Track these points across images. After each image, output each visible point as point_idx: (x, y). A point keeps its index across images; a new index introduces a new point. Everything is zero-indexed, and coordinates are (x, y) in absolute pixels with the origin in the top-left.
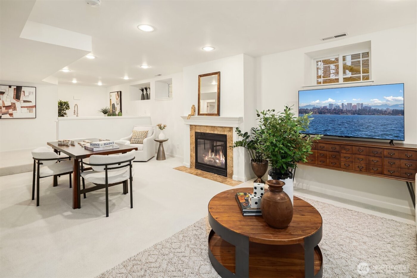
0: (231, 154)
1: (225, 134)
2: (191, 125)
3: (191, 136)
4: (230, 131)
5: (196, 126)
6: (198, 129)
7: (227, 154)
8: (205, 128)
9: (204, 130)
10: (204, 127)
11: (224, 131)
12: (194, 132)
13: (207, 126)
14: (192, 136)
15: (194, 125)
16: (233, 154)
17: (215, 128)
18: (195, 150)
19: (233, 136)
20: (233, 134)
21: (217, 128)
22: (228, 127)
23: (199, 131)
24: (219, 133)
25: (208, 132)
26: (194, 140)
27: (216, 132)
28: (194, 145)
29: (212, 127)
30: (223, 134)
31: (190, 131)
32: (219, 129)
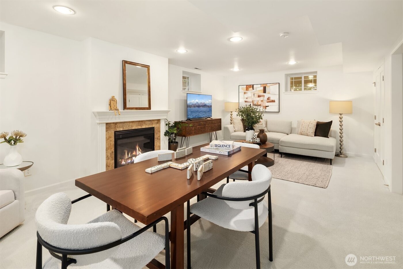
0: (158, 144)
1: (153, 126)
2: (107, 124)
3: (107, 139)
4: (157, 123)
5: (116, 123)
6: (120, 127)
7: (155, 145)
8: (131, 124)
9: (129, 126)
10: (128, 123)
11: (152, 124)
12: (113, 132)
13: (133, 122)
14: (110, 137)
15: (113, 123)
16: (160, 143)
17: (143, 122)
18: (113, 156)
19: (160, 127)
20: (160, 125)
21: (146, 122)
22: (156, 120)
23: (121, 129)
24: (147, 127)
25: (134, 128)
26: (113, 143)
27: (144, 127)
28: (113, 150)
29: (139, 121)
30: (152, 127)
31: (106, 131)
32: (147, 122)
